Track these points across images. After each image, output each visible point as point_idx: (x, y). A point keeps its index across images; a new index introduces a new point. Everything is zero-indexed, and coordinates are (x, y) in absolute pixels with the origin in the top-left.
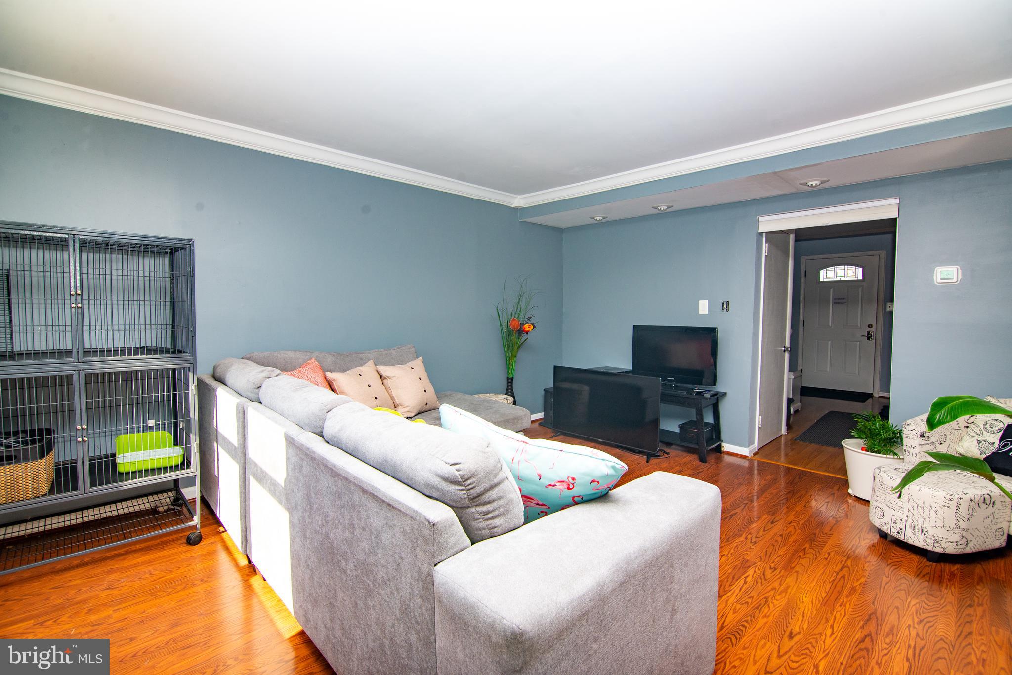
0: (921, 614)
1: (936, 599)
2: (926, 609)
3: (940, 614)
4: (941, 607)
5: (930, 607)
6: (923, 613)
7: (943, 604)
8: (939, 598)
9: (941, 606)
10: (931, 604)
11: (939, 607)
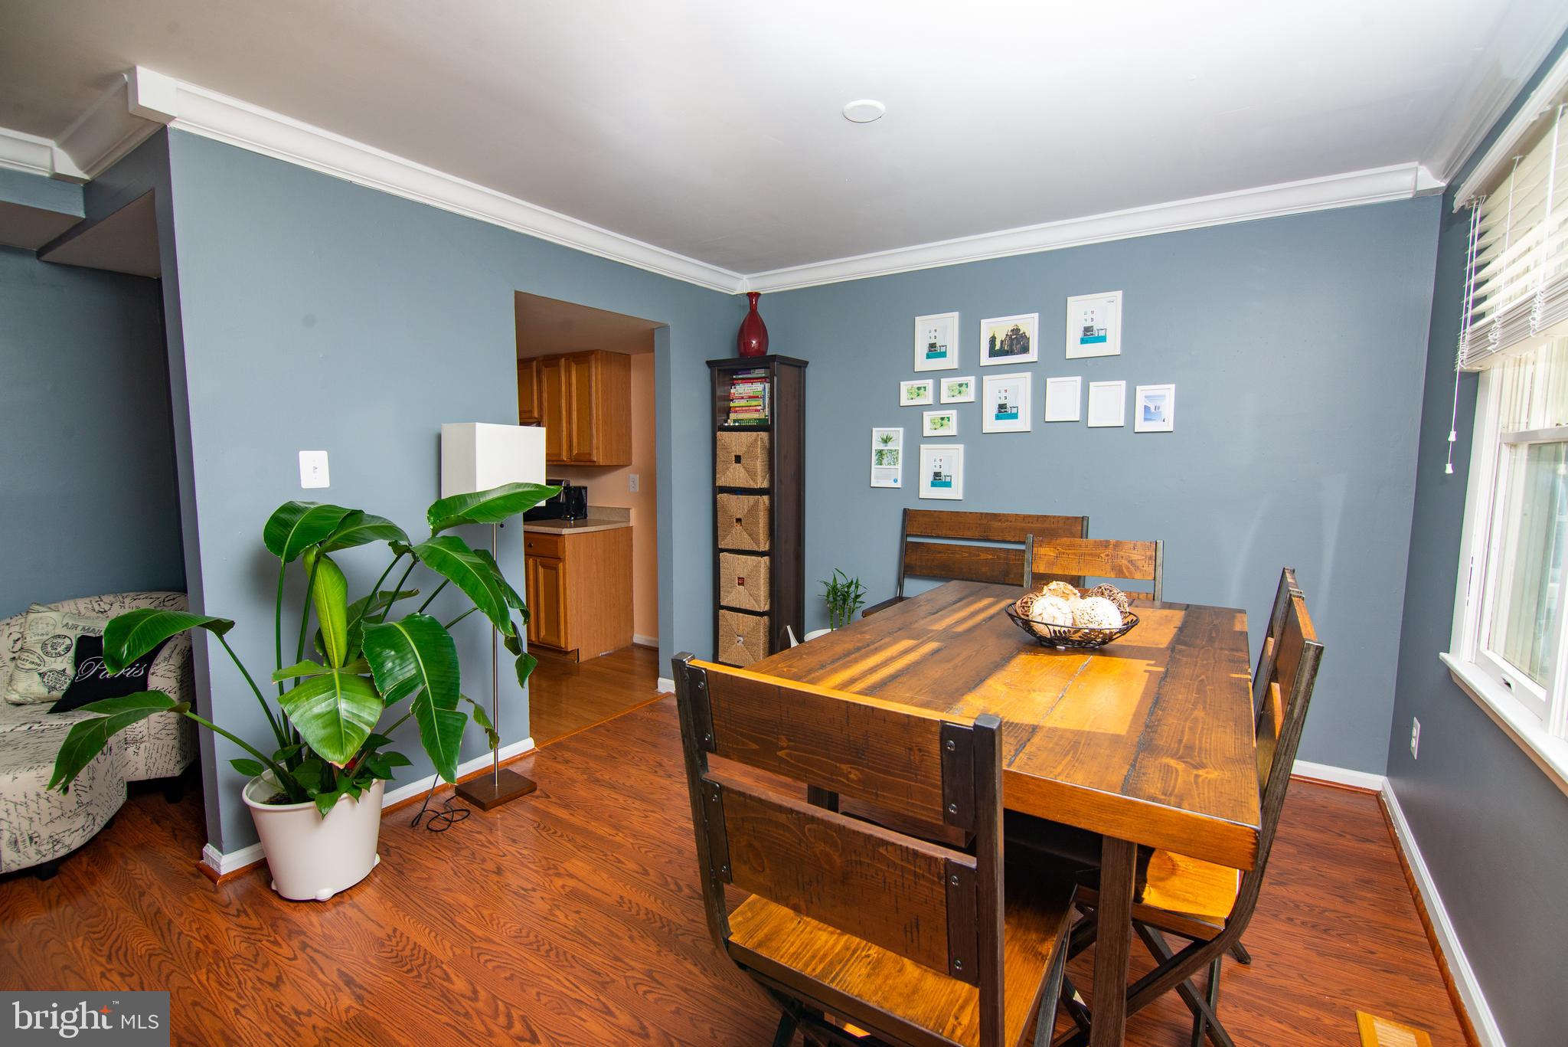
0: (101, 948)
1: (100, 917)
2: (101, 938)
3: (120, 930)
4: (115, 922)
5: (103, 933)
6: (103, 945)
7: (113, 916)
8: (102, 914)
9: (112, 920)
10: (101, 927)
11: (112, 924)
